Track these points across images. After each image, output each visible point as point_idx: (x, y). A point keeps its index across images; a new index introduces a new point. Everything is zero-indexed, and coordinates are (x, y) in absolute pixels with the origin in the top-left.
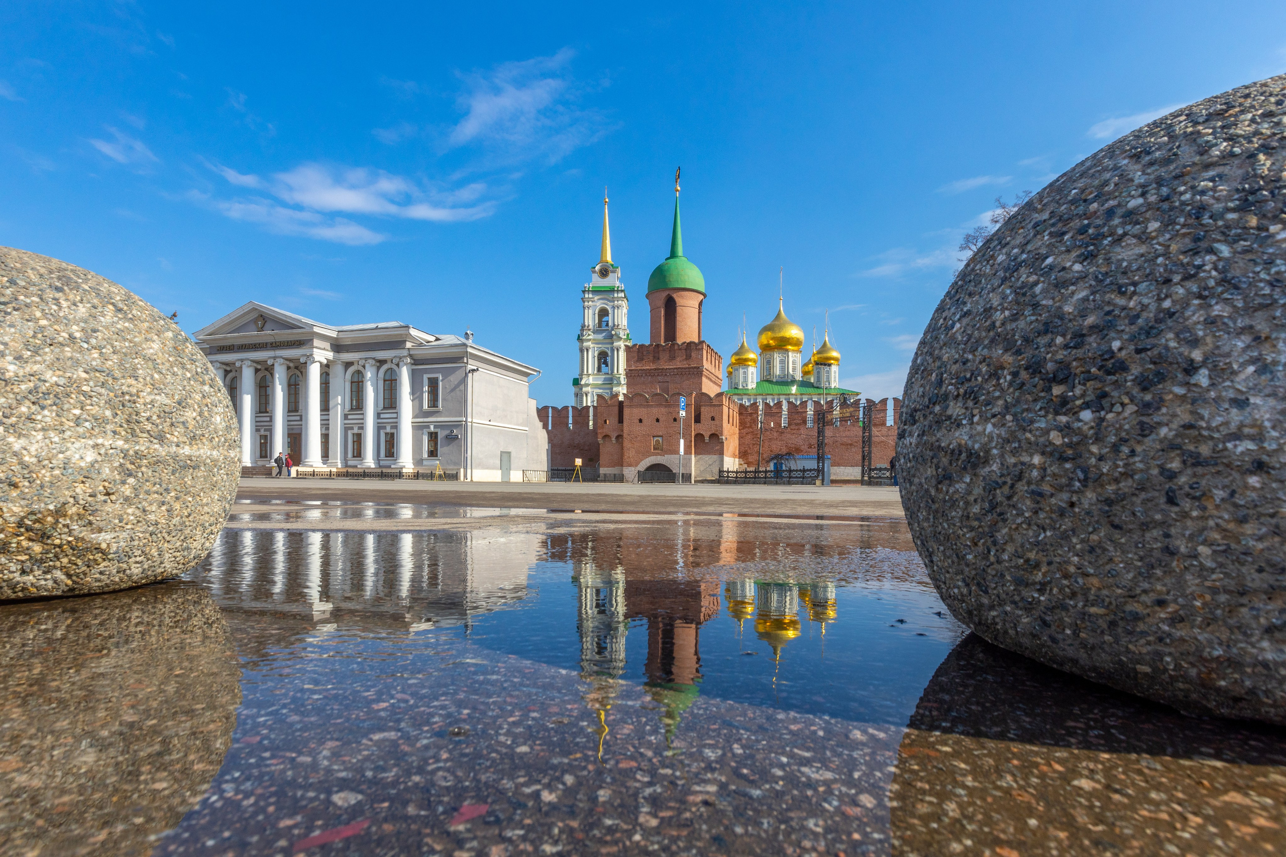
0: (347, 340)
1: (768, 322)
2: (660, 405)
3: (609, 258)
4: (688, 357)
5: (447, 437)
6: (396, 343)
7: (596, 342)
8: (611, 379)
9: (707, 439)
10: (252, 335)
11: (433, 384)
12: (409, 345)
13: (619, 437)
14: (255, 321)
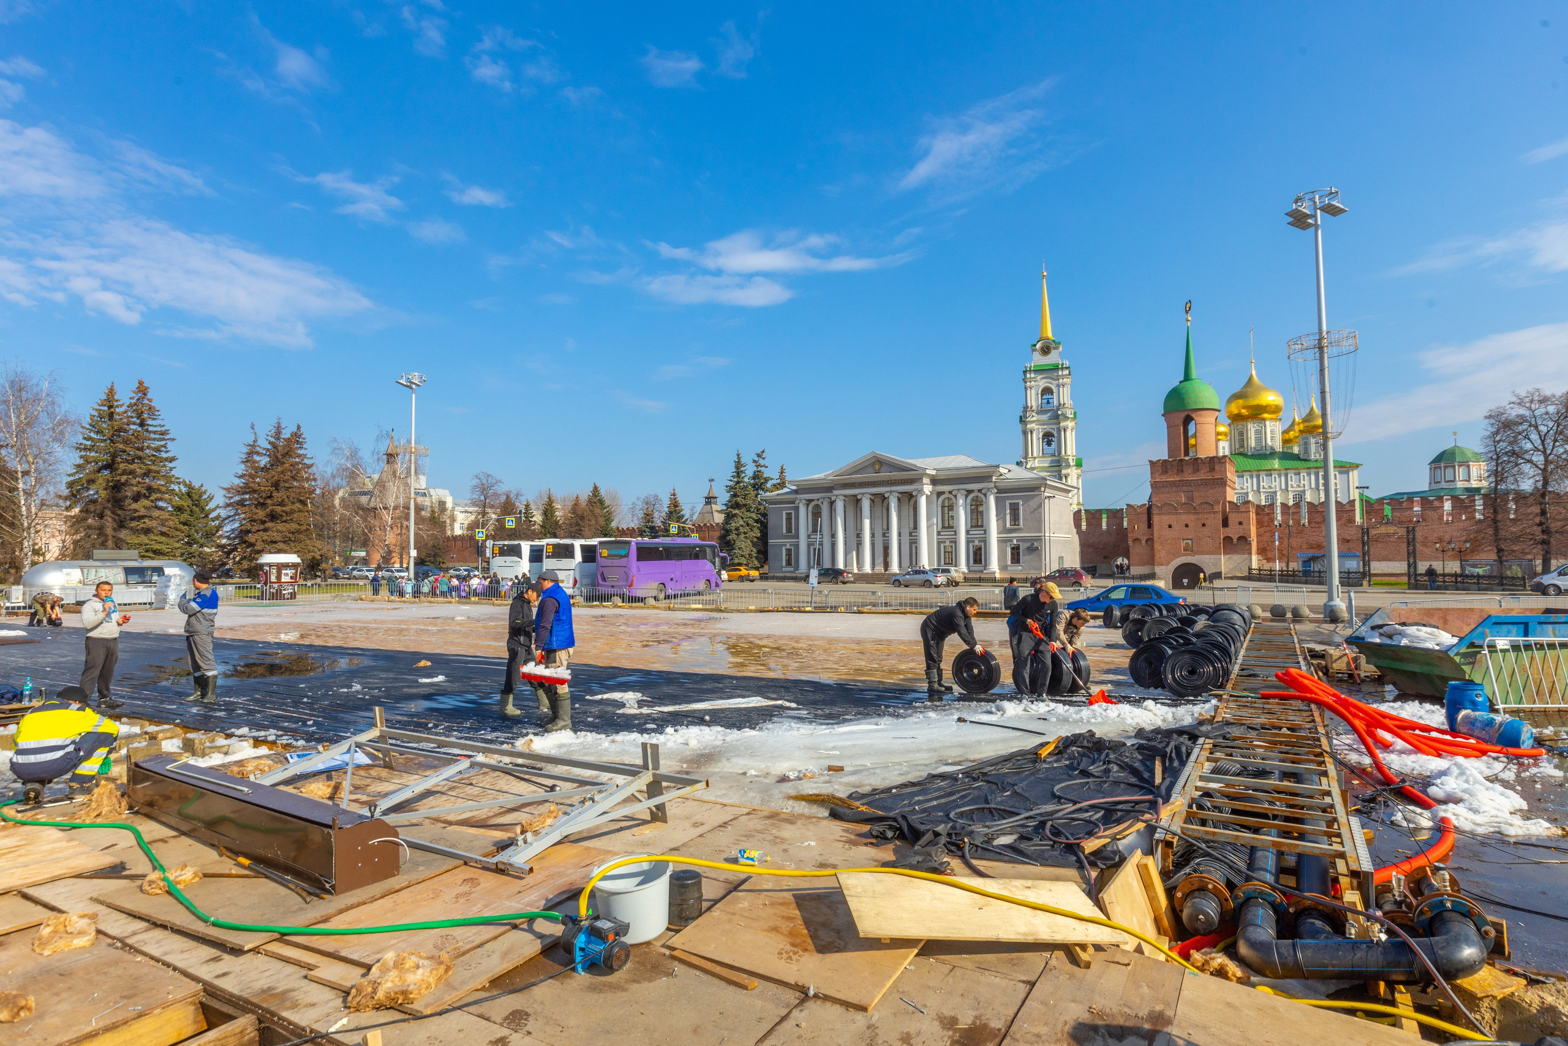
0: (943, 475)
1: (1237, 388)
2: (1189, 513)
3: (1050, 334)
4: (1212, 469)
5: (1028, 548)
6: (983, 477)
7: (1038, 422)
8: (1059, 461)
9: (1235, 540)
10: (871, 476)
11: (1015, 509)
12: (994, 478)
13: (1150, 540)
14: (873, 464)
